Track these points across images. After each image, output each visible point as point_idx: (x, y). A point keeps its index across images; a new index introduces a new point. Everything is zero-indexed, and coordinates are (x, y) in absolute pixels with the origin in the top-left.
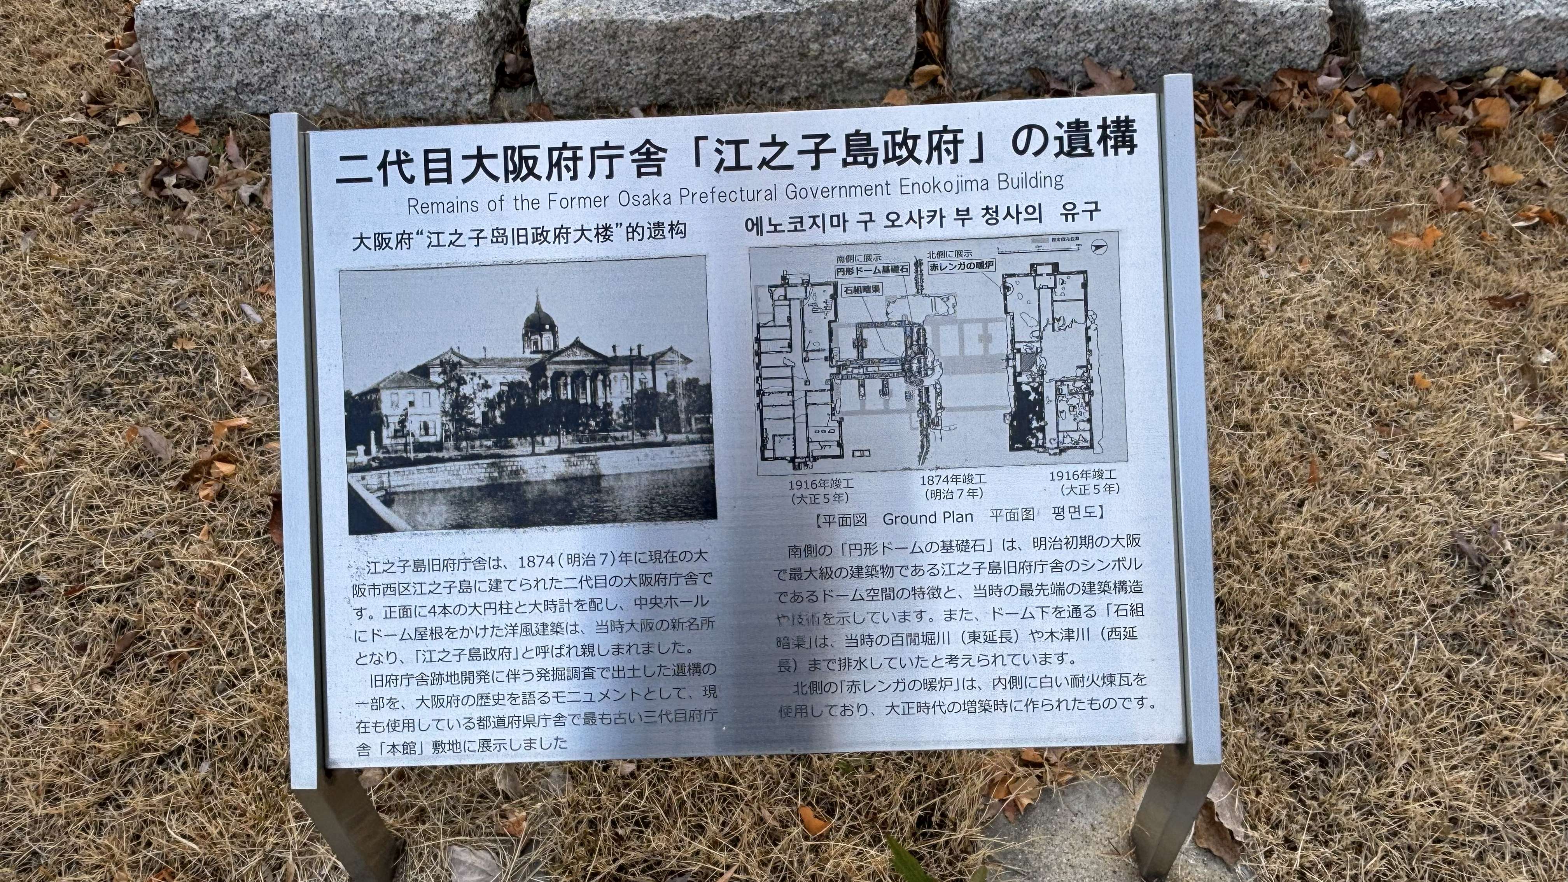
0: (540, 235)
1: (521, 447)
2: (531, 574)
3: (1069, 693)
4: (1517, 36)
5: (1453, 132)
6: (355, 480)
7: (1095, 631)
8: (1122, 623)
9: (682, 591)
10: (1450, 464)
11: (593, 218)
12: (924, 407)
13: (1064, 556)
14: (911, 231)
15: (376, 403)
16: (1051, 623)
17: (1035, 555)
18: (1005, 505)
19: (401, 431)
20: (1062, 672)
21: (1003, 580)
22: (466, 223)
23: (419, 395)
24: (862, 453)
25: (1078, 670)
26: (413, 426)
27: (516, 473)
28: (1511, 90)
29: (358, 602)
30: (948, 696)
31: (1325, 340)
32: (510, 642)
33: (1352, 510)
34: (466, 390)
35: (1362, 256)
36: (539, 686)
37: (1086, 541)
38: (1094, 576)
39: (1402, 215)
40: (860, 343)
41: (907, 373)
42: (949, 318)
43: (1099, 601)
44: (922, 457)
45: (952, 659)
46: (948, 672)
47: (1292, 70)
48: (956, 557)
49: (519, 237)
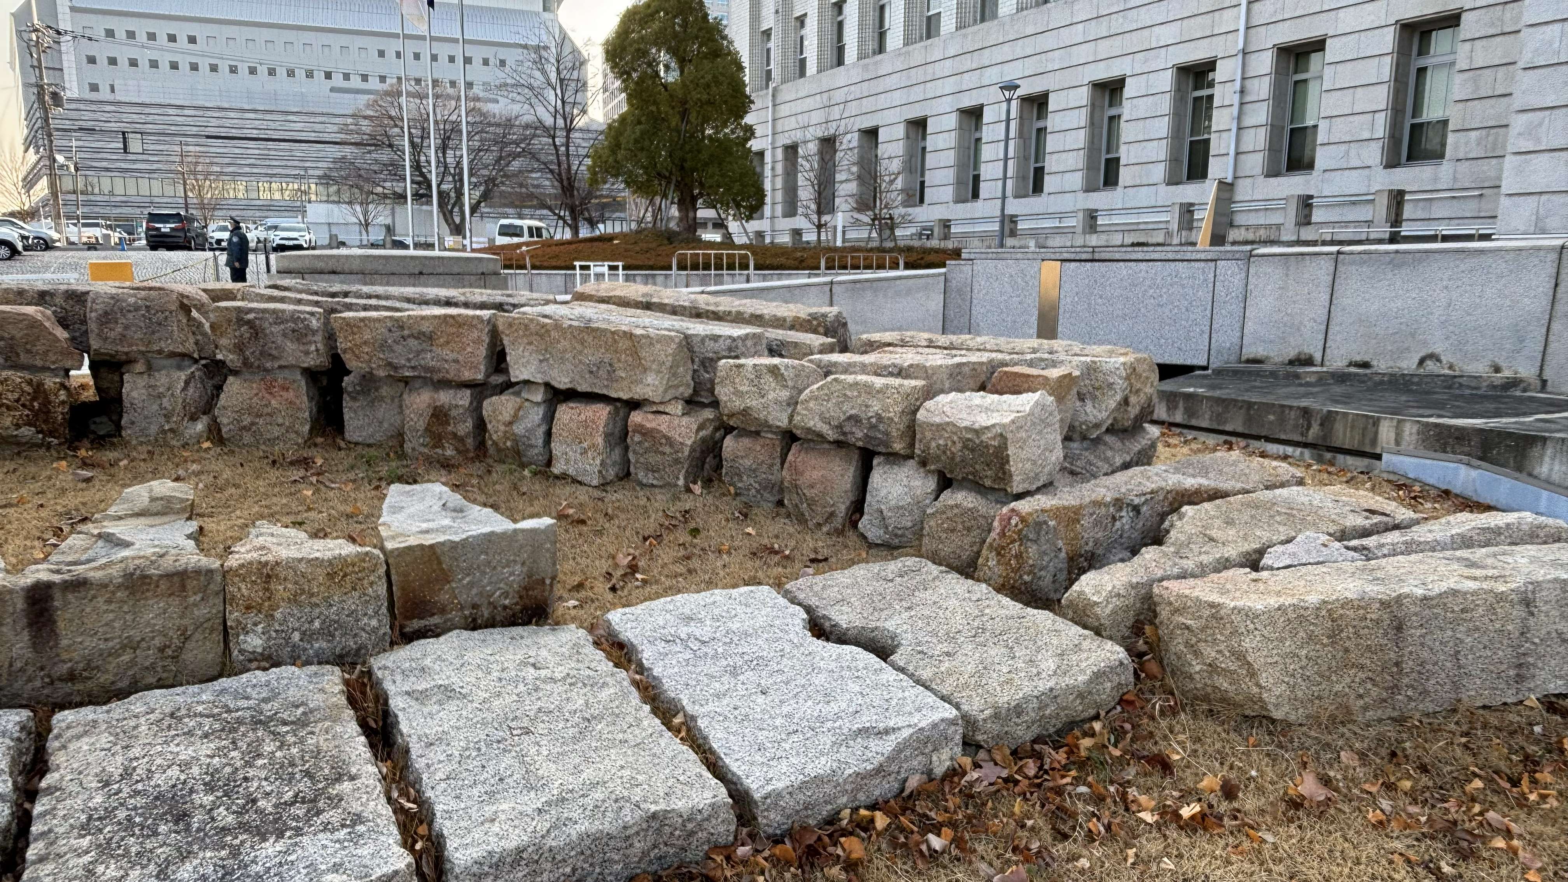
4: (848, 787)
5: (835, 870)
28: (858, 827)
47: (716, 847)
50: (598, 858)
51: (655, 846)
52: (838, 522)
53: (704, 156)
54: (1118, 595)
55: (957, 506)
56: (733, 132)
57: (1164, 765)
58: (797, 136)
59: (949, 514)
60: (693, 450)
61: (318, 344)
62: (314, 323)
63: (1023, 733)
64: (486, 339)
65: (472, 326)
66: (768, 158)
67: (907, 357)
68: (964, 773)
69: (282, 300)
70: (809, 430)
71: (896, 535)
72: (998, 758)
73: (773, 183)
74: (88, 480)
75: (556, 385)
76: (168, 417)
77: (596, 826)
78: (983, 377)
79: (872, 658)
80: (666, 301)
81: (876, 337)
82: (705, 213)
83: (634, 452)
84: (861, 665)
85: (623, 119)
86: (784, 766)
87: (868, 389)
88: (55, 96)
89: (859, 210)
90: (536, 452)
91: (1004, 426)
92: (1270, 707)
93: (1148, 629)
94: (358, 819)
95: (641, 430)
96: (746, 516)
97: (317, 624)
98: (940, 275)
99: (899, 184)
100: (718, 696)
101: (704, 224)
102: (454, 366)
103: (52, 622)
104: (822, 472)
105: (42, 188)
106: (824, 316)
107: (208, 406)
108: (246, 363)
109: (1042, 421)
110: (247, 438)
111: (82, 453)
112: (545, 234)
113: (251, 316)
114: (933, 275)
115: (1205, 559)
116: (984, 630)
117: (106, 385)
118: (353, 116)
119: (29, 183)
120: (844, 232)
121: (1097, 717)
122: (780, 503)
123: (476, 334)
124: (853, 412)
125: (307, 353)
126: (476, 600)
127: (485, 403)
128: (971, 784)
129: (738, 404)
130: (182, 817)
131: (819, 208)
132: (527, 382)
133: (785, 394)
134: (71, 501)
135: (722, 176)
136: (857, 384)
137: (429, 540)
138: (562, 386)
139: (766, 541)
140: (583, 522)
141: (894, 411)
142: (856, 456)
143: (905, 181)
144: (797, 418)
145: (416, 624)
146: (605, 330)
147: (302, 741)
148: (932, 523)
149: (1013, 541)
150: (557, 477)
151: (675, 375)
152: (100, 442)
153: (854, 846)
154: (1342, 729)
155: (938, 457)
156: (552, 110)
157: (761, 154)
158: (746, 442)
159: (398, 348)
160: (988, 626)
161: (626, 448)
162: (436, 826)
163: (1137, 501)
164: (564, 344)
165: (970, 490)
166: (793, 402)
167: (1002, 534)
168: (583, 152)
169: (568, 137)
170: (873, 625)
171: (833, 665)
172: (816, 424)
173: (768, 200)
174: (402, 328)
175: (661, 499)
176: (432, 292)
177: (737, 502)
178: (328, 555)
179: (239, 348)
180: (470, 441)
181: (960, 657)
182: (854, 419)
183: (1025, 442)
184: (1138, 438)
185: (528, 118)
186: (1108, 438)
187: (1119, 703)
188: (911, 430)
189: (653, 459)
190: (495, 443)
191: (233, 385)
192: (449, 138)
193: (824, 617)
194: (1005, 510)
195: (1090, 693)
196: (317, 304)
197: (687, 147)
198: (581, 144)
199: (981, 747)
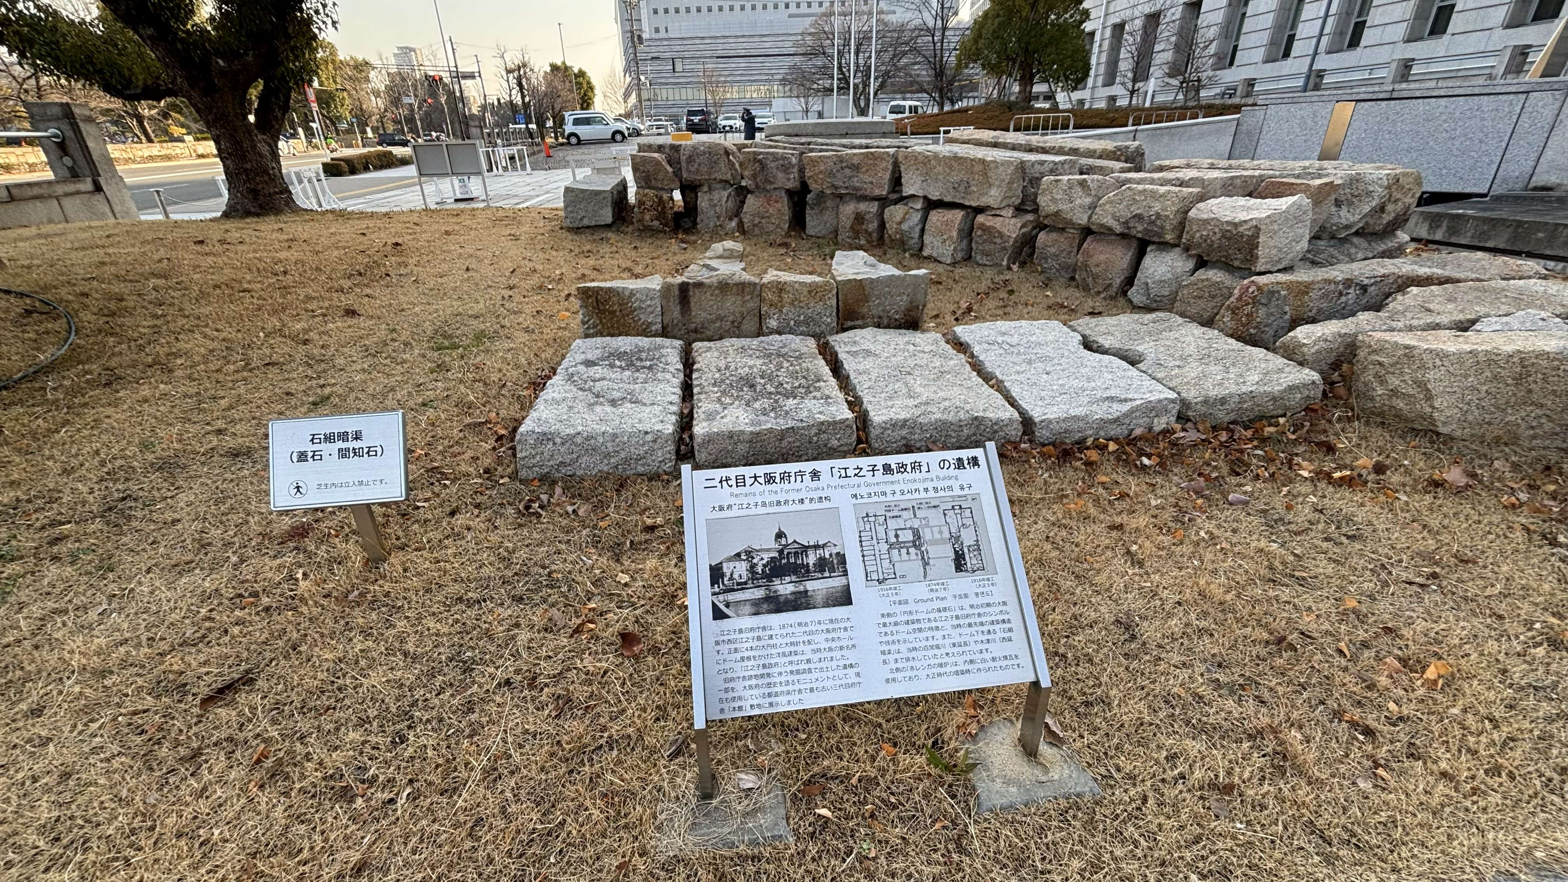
0: (779, 503)
1: (777, 581)
2: (784, 632)
3: (991, 664)
4: (1095, 426)
5: (1079, 463)
6: (714, 598)
7: (997, 640)
8: (1007, 635)
9: (842, 634)
10: (1107, 590)
11: (797, 496)
12: (923, 558)
13: (981, 611)
14: (909, 496)
15: (721, 568)
16: (980, 637)
17: (971, 611)
18: (958, 593)
19: (731, 578)
20: (988, 656)
21: (961, 622)
22: (751, 500)
23: (737, 564)
24: (903, 576)
25: (993, 655)
26: (736, 576)
27: (775, 592)
28: (1097, 447)
29: (718, 648)
30: (948, 669)
31: (1048, 546)
32: (777, 660)
33: (1075, 610)
34: (755, 561)
35: (1054, 513)
36: (790, 678)
37: (988, 605)
38: (994, 618)
39: (1067, 496)
40: (897, 536)
41: (915, 546)
42: (927, 526)
43: (997, 627)
44: (925, 577)
45: (947, 654)
46: (946, 659)
47: (1009, 442)
48: (943, 614)
49: (771, 504)
50: (944, 433)
51: (974, 435)
52: (1113, 291)
53: (1045, 39)
54: (1326, 340)
55: (1207, 280)
56: (1071, 17)
57: (1330, 449)
58: (1126, 14)
59: (1200, 286)
60: (1016, 241)
61: (794, 174)
62: (794, 160)
63: (1222, 416)
64: (890, 167)
65: (883, 159)
66: (1097, 37)
67: (1188, 174)
68: (1175, 433)
69: (776, 147)
70: (1102, 225)
71: (1155, 301)
72: (1201, 428)
73: (1098, 58)
74: (685, 249)
75: (930, 197)
76: (718, 217)
77: (945, 417)
78: (1251, 188)
79: (1124, 364)
80: (1008, 141)
81: (1166, 163)
82: (1039, 88)
83: (977, 242)
84: (1115, 366)
85: (986, 14)
86: (1055, 409)
87: (1154, 195)
88: (640, 37)
89: (1170, 75)
90: (914, 242)
91: (1260, 219)
92: (1439, 424)
93: (1345, 367)
94: (828, 397)
95: (984, 228)
96: (1047, 285)
97: (802, 317)
98: (1233, 120)
99: (1212, 49)
100: (1018, 373)
101: (1037, 98)
102: (870, 186)
103: (689, 302)
104: (1108, 256)
105: (633, 99)
106: (1127, 147)
107: (737, 213)
108: (757, 187)
109: (1295, 218)
110: (757, 231)
111: (680, 236)
112: (920, 111)
113: (761, 157)
114: (1227, 121)
115: (1415, 322)
116: (1209, 356)
117: (688, 199)
118: (802, 34)
119: (626, 96)
120: (1153, 96)
121: (1284, 415)
122: (1073, 279)
123: (884, 164)
124: (1138, 212)
125: (789, 180)
126: (881, 314)
127: (886, 210)
128: (1178, 439)
129: (1053, 208)
130: (752, 386)
131: (1135, 76)
132: (913, 196)
133: (1088, 200)
134: (680, 258)
135: (1057, 54)
136: (1145, 190)
137: (859, 277)
138: (935, 198)
139: (1059, 300)
140: (940, 283)
141: (1170, 210)
142: (1135, 244)
143: (1219, 46)
144: (1095, 217)
145: (849, 324)
146: (966, 158)
147: (800, 364)
148: (1185, 292)
149: (1247, 305)
150: (925, 258)
151: (1010, 189)
152: (687, 231)
153: (1094, 455)
154: (1503, 447)
155: (1200, 244)
156: (934, 13)
157: (1092, 34)
158: (1054, 235)
159: (839, 175)
160: (1213, 354)
161: (971, 241)
162: (864, 407)
163: (1366, 282)
164: (940, 169)
165: (1221, 269)
166: (1093, 207)
167: (1240, 299)
168: (952, 46)
169: (943, 34)
170: (1126, 348)
171: (1095, 364)
172: (1109, 221)
173: (1092, 73)
174: (841, 161)
175: (989, 273)
176: (857, 141)
177: (1042, 277)
178: (809, 281)
179: (754, 177)
180: (875, 235)
181: (1187, 369)
182: (1139, 217)
183: (1275, 233)
184: (1385, 241)
185: (917, 22)
186: (1355, 240)
187: (1304, 410)
188: (1182, 225)
189: (988, 247)
190: (890, 236)
191: (750, 200)
192: (861, 44)
193: (1094, 341)
194: (1246, 282)
195: (1282, 398)
196: (794, 149)
197: (1033, 33)
198: (953, 39)
199: (1190, 420)
